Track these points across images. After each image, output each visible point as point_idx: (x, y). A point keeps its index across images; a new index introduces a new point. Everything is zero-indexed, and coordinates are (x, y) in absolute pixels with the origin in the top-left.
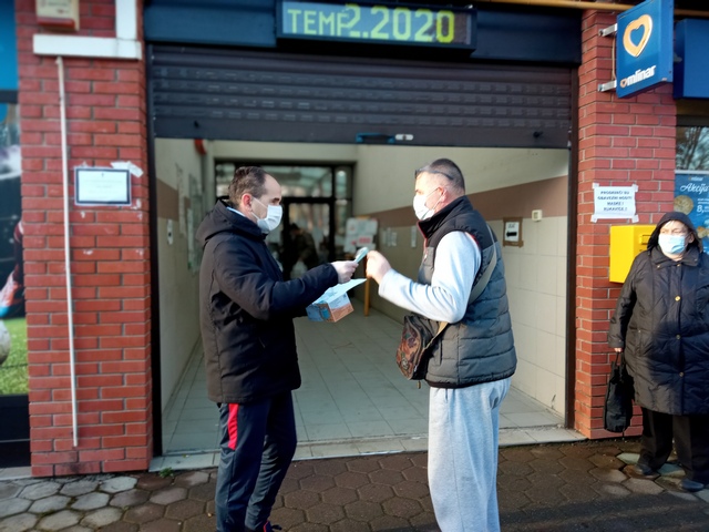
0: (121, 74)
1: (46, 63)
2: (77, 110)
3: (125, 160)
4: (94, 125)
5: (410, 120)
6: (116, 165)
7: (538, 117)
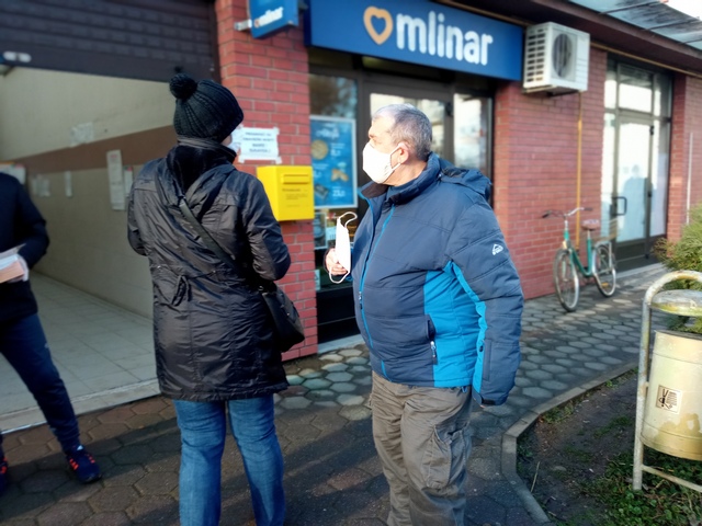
5: (24, 36)
7: (177, 50)
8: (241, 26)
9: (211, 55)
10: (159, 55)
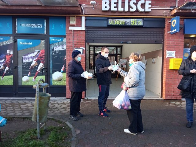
0: (82, 33)
1: (70, 31)
2: (75, 39)
3: (82, 47)
4: (78, 41)
5: (131, 39)
6: (81, 48)
7: (156, 38)
8: (169, 32)
9: (163, 38)
10: (153, 39)
